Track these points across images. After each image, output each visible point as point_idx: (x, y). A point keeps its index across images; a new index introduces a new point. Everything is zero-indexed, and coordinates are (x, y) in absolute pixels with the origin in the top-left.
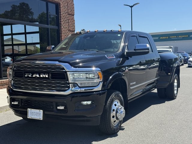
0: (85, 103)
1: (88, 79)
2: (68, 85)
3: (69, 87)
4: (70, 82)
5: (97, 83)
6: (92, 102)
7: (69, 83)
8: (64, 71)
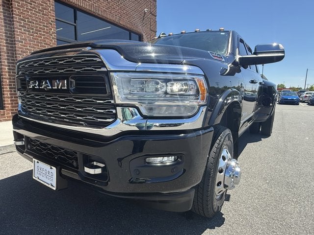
0: (157, 161)
1: (168, 96)
2: (114, 111)
3: (115, 116)
4: (118, 102)
5: (193, 108)
6: (175, 160)
7: (115, 106)
8: (103, 69)
